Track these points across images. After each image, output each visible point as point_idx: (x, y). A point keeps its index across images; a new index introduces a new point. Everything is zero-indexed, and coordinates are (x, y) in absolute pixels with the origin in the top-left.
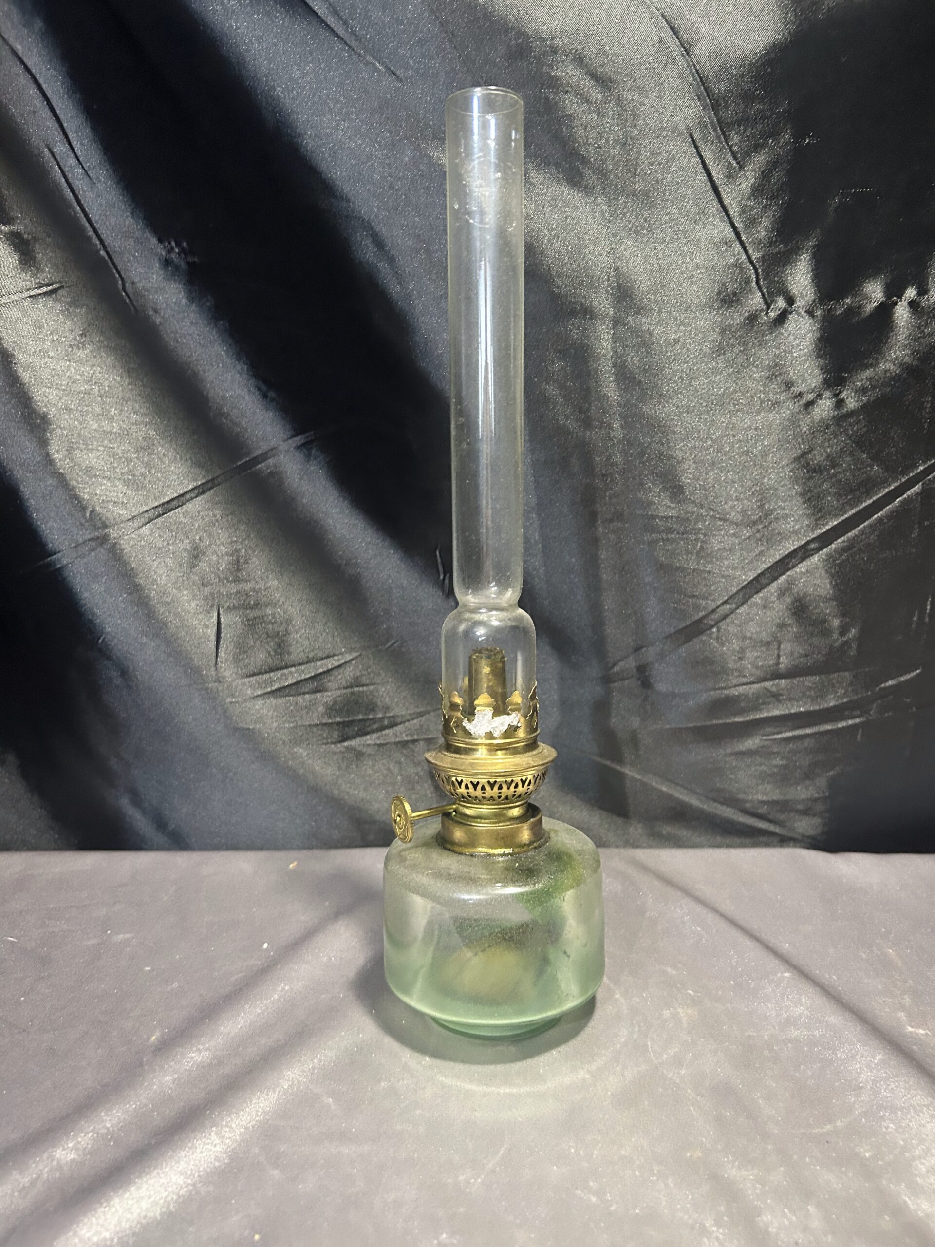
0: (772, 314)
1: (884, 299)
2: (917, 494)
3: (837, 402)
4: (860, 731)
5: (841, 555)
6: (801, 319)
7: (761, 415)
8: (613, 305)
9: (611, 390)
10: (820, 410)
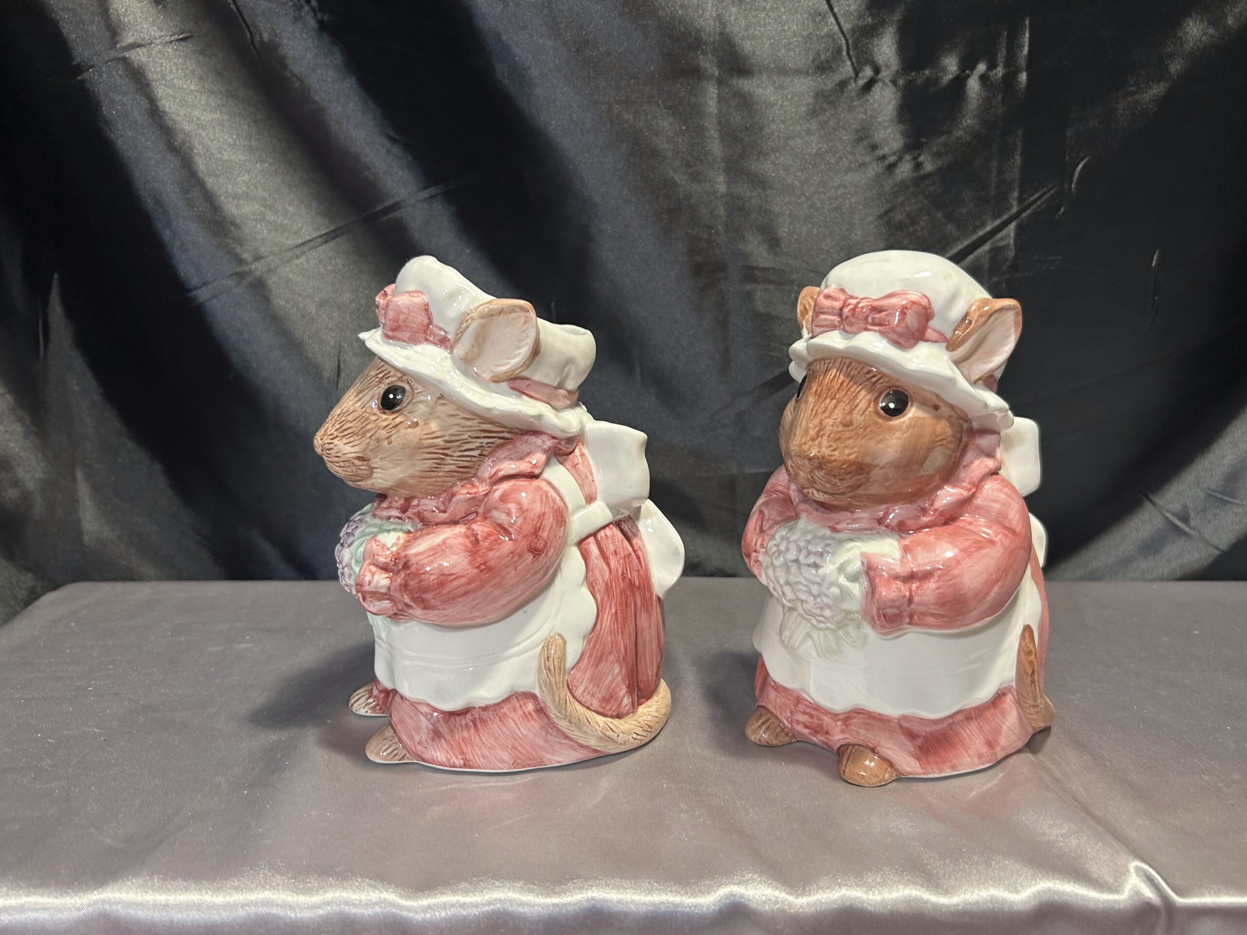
0: (861, 82)
1: (958, 72)
2: (986, 252)
3: (915, 165)
6: (885, 87)
7: (849, 175)
8: (719, 67)
9: (715, 147)
10: (901, 172)
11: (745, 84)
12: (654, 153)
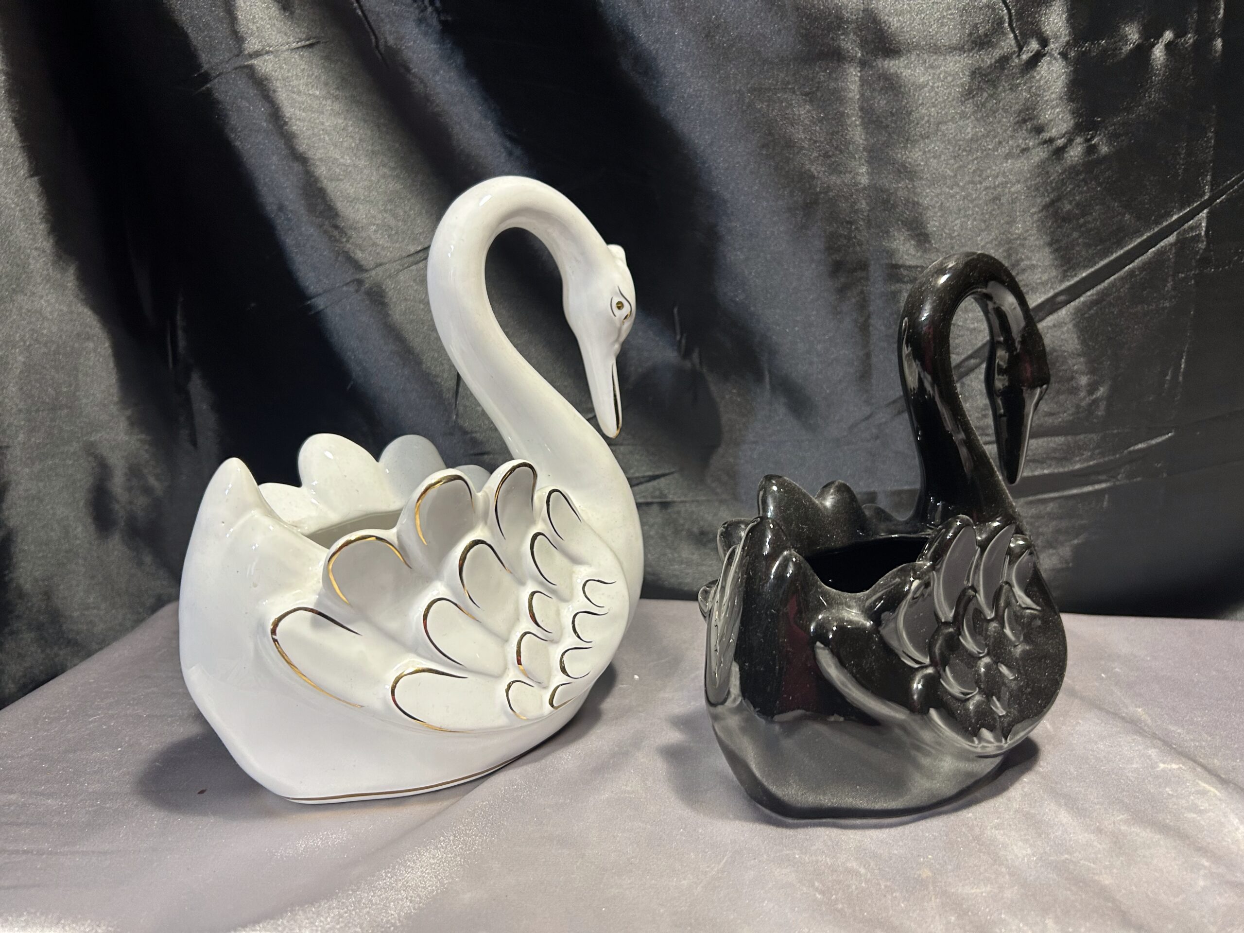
0: (1025, 57)
1: (1140, 41)
2: (1171, 245)
3: (1087, 147)
4: (1107, 496)
5: (1090, 308)
6: (1054, 62)
7: (1009, 161)
8: (862, 47)
9: (857, 134)
10: (1071, 157)
11: (892, 65)
12: (789, 144)
